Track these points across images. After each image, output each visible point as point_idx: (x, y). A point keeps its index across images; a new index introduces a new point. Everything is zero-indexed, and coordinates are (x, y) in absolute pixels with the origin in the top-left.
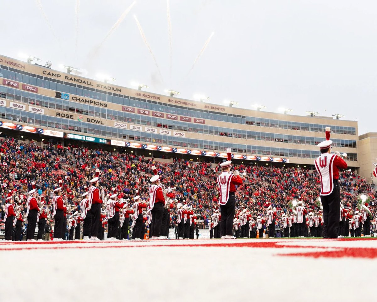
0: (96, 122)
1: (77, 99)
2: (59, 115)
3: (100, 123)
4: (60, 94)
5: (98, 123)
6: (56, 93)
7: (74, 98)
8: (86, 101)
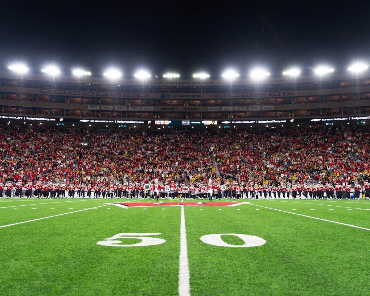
0: (193, 110)
1: (177, 96)
2: (164, 109)
3: (196, 110)
4: (164, 95)
5: (194, 110)
6: (161, 94)
7: (174, 96)
8: (184, 96)
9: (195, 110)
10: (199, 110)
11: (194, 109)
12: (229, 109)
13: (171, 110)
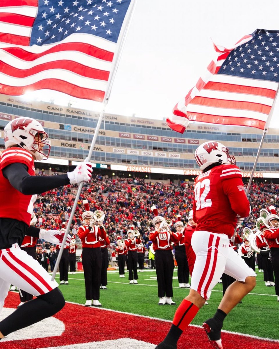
1: (78, 129)
2: (64, 145)
4: (63, 126)
6: (60, 125)
7: (75, 129)
8: (86, 130)
9: (99, 150)
10: (102, 151)
11: (98, 148)
12: (135, 152)
13: (72, 146)
